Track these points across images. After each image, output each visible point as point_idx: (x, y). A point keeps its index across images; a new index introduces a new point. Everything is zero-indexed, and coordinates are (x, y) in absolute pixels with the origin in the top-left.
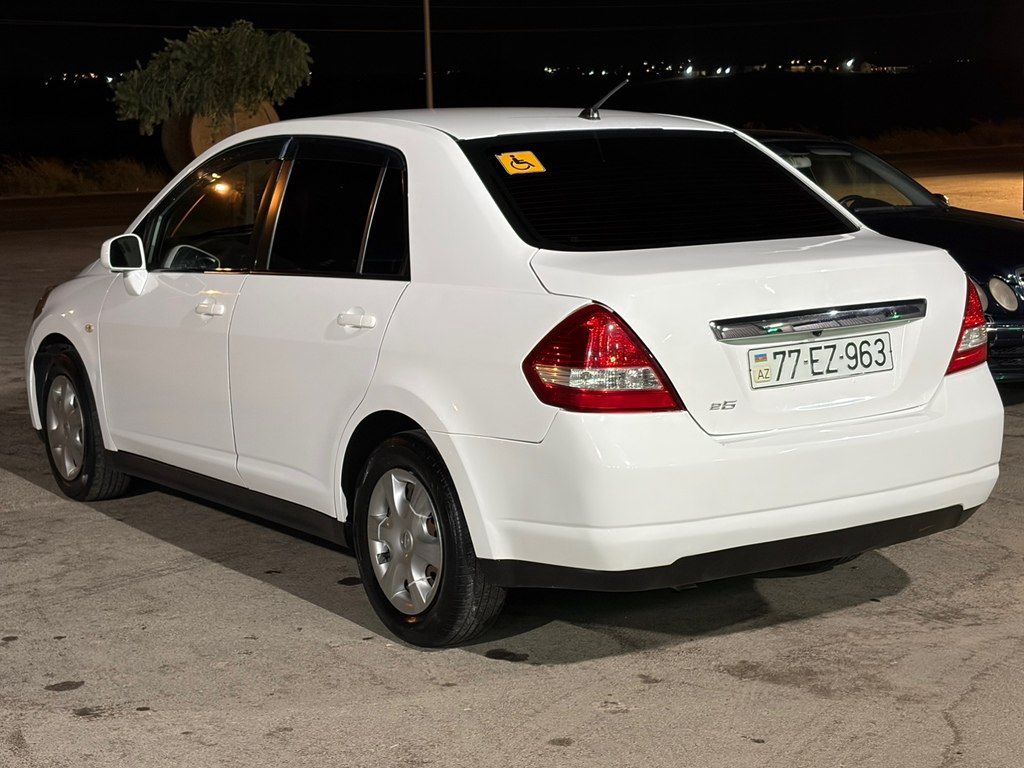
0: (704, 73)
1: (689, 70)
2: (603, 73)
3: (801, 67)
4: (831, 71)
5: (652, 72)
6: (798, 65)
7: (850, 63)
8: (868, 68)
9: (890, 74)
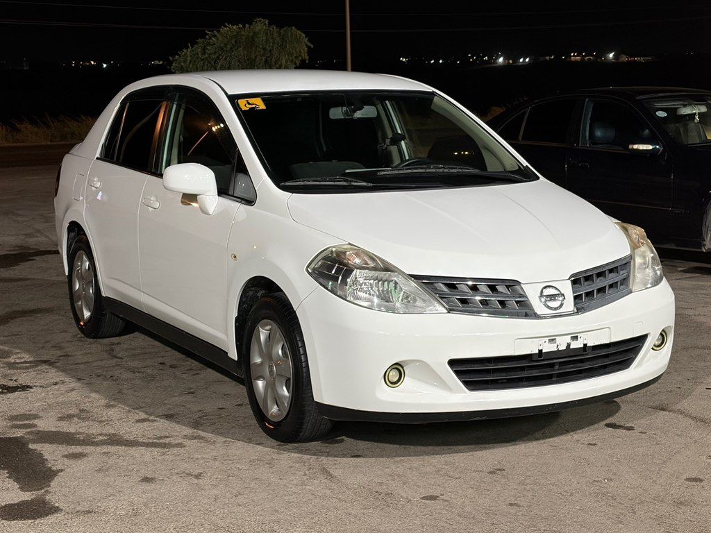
0: (511, 62)
1: (501, 60)
2: (441, 61)
3: (578, 58)
4: (599, 60)
5: (474, 61)
6: (576, 56)
7: (611, 55)
8: (624, 58)
9: (639, 63)
